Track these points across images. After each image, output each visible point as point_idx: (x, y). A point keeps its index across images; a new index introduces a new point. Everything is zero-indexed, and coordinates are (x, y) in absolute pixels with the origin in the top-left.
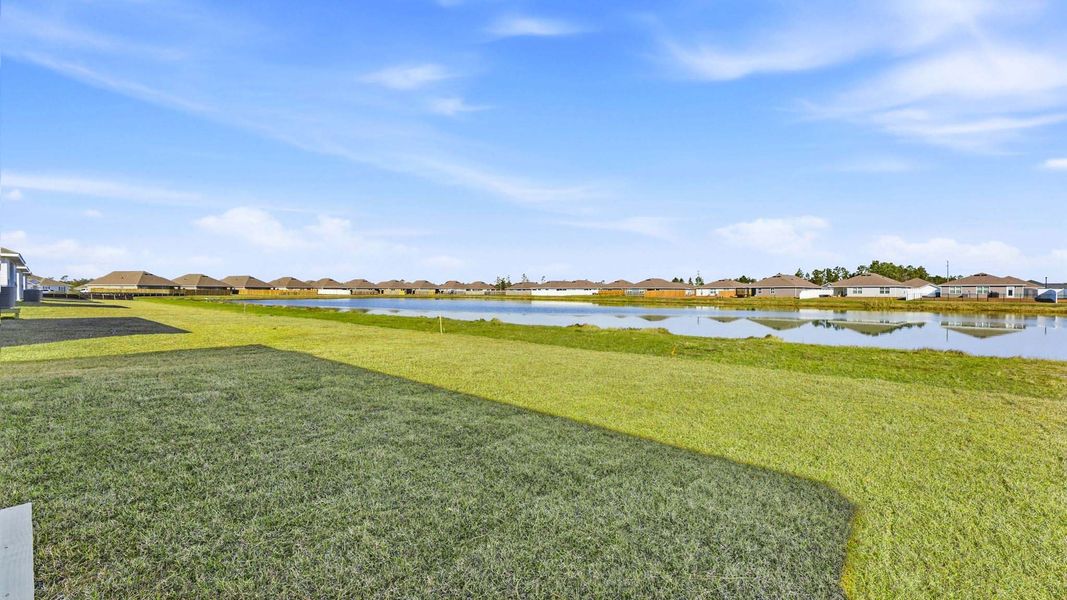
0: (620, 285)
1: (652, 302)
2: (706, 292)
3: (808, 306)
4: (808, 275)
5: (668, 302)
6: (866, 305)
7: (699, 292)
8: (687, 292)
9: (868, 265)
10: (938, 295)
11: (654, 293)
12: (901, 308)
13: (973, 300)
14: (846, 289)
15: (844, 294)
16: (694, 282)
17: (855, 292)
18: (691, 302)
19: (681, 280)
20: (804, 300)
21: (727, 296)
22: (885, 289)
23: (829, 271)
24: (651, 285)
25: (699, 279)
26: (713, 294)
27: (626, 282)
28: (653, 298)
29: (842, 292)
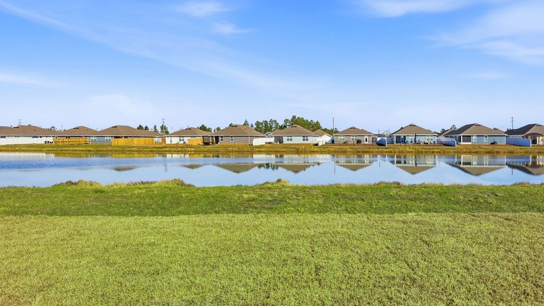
0: (80, 132)
1: (123, 150)
2: (175, 140)
3: (260, 152)
4: (252, 126)
5: (140, 151)
6: (297, 150)
7: (168, 140)
8: (156, 139)
9: (290, 118)
10: (333, 142)
11: (122, 142)
12: (317, 152)
13: (350, 145)
14: (282, 137)
15: (281, 142)
16: (159, 130)
17: (288, 140)
18: (162, 151)
19: (146, 128)
20: (257, 147)
21: (195, 144)
22: (305, 138)
23: (266, 122)
24: (117, 132)
25: (163, 128)
26: (182, 142)
27: (88, 129)
28: (122, 147)
29: (279, 140)
